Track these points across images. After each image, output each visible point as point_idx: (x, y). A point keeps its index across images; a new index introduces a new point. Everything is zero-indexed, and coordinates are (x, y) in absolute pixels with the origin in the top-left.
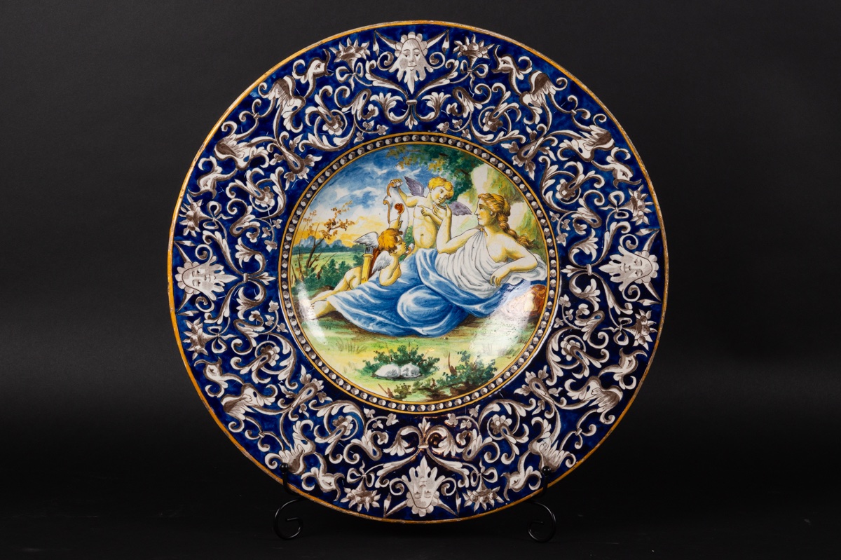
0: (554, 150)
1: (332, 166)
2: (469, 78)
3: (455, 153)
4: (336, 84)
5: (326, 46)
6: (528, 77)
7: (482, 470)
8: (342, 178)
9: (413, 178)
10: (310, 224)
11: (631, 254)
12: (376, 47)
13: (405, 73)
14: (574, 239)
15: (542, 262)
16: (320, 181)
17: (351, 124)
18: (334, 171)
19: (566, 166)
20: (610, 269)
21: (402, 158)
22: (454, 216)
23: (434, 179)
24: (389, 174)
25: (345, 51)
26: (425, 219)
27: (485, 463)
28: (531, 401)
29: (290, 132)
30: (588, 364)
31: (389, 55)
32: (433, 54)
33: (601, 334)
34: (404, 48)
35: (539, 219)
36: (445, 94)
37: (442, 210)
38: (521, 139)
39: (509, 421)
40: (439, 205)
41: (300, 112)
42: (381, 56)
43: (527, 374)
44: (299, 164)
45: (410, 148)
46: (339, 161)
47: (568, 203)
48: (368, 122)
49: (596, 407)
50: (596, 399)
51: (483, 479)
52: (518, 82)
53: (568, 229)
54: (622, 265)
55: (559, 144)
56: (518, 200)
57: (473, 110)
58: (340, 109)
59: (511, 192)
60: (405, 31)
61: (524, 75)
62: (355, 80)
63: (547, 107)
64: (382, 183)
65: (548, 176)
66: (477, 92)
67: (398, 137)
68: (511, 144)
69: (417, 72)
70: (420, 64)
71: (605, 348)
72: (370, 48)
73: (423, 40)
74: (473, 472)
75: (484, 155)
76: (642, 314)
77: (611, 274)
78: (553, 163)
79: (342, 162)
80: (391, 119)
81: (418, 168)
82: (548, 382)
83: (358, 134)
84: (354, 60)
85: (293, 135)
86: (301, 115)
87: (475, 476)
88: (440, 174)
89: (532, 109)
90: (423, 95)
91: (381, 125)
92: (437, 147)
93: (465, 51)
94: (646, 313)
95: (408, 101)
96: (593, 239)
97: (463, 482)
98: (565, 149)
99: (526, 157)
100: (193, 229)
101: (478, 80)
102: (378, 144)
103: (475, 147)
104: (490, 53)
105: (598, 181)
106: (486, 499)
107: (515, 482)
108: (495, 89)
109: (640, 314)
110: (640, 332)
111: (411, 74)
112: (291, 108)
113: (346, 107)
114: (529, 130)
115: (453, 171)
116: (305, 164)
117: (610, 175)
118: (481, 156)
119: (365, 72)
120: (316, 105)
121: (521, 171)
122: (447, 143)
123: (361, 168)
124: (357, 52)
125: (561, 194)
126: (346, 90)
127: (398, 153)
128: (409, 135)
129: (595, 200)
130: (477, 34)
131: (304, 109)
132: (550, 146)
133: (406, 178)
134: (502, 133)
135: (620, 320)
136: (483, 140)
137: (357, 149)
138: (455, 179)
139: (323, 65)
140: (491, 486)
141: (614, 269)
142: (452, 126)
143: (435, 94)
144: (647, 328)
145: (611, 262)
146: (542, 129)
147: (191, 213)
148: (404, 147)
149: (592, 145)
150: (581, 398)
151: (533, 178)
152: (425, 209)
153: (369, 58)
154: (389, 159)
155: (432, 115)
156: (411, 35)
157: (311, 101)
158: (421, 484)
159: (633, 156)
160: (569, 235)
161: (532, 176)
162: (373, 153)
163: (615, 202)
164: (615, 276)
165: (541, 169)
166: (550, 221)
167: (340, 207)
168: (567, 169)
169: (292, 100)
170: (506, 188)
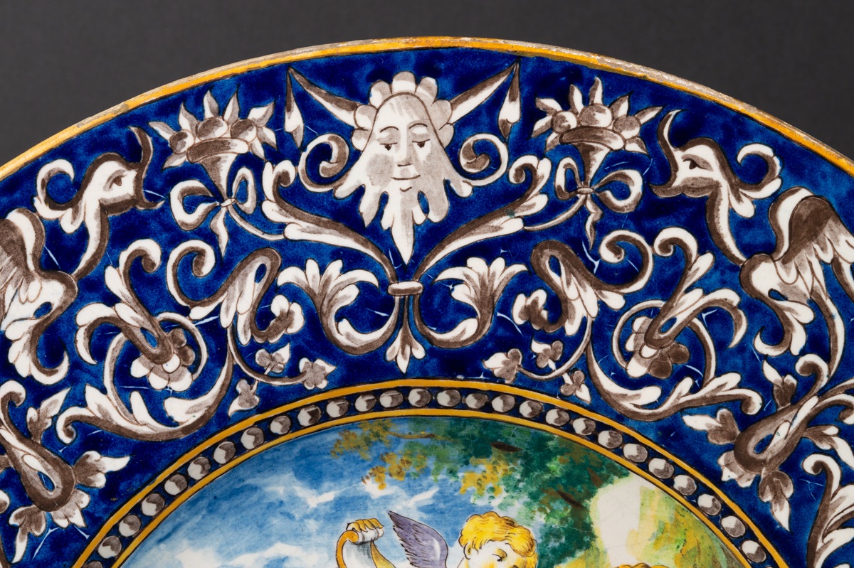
1: (162, 484)
2: (583, 213)
3: (540, 442)
4: (171, 235)
5: (139, 118)
6: (766, 208)
8: (198, 519)
9: (416, 516)
12: (294, 121)
13: (384, 199)
16: (125, 530)
17: (218, 356)
18: (170, 499)
21: (381, 459)
23: (477, 519)
24: (342, 505)
25: (198, 133)
29: (29, 382)
31: (334, 146)
32: (470, 141)
34: (381, 123)
36: (508, 264)
38: (745, 401)
41: (59, 320)
42: (311, 146)
44: (56, 480)
45: (404, 428)
46: (183, 470)
48: (272, 349)
52: (739, 224)
57: (594, 311)
58: (185, 312)
60: (384, 68)
61: (755, 202)
62: (229, 222)
63: (829, 303)
64: (320, 532)
65: (834, 516)
66: (607, 255)
67: (364, 394)
68: (714, 415)
69: (421, 197)
70: (430, 171)
72: (276, 122)
73: (441, 96)
75: (630, 450)
79: (195, 471)
80: (342, 340)
81: (430, 486)
83: (242, 386)
84: (228, 160)
85: (38, 393)
86: (64, 328)
88: (495, 503)
89: (781, 309)
90: (440, 267)
91: (313, 359)
92: (486, 424)
93: (568, 130)
95: (395, 286)
99: (762, 457)
101: (610, 220)
102: (304, 418)
103: (601, 427)
104: (649, 134)
108: (664, 246)
111: (403, 202)
112: (30, 309)
113: (203, 304)
114: (771, 374)
115: (534, 497)
116: (77, 481)
118: (619, 452)
119: (261, 197)
120: (111, 300)
121: (748, 500)
122: (515, 412)
123: (254, 489)
124: (234, 135)
126: (201, 253)
127: (368, 442)
128: (397, 389)
130: (605, 75)
131: (71, 311)
132: (839, 422)
133: (394, 516)
134: (687, 383)
136: (628, 405)
137: (240, 433)
138: (540, 519)
139: (130, 176)
142: (530, 362)
143: (476, 264)
146: (814, 370)
148: (384, 424)
151: (785, 525)
153: (274, 155)
154: (340, 461)
155: (467, 329)
156: (403, 82)
157: (94, 289)
161: (782, 515)
162: (291, 443)
165: (811, 495)
169: (36, 284)
170: (698, 550)
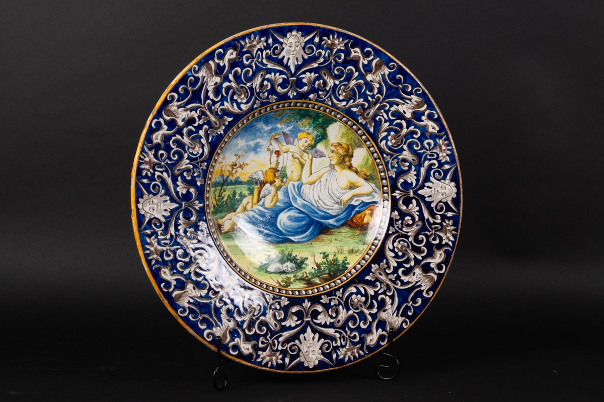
0: (387, 112)
2: (331, 63)
3: (319, 115)
4: (243, 66)
5: (238, 40)
6: (370, 62)
7: (348, 333)
8: (243, 133)
9: (288, 132)
10: (221, 166)
11: (438, 182)
12: (270, 41)
13: (289, 59)
14: (400, 173)
15: (377, 189)
17: (252, 95)
18: (239, 127)
19: (395, 123)
20: (425, 192)
21: (282, 119)
22: (314, 159)
23: (301, 133)
24: (272, 130)
25: (250, 43)
26: (294, 161)
27: (349, 328)
28: (377, 284)
29: (212, 100)
30: (413, 257)
31: (279, 47)
32: (308, 46)
33: (421, 237)
34: (289, 42)
35: (375, 159)
36: (315, 74)
37: (306, 155)
38: (364, 105)
39: (363, 299)
40: (304, 151)
41: (219, 86)
42: (274, 47)
43: (373, 265)
44: (218, 123)
45: (288, 112)
46: (243, 121)
47: (396, 148)
48: (263, 93)
49: (420, 286)
50: (419, 281)
51: (350, 340)
52: (364, 65)
53: (396, 166)
54: (433, 189)
55: (390, 108)
56: (359, 146)
57: (333, 85)
58: (245, 84)
59: (355, 141)
60: (290, 29)
61: (368, 61)
62: (255, 64)
63: (382, 83)
64: (267, 136)
65: (383, 130)
66: (336, 72)
67: (282, 103)
68: (357, 108)
69: (297, 58)
70: (299, 53)
71: (423, 246)
72: (266, 41)
73: (302, 36)
74: (342, 335)
75: (339, 116)
76: (447, 222)
77: (425, 196)
78: (386, 121)
79: (245, 121)
80: (279, 91)
81: (292, 125)
82: (387, 271)
83: (257, 101)
84: (256, 50)
85: (214, 103)
86: (220, 88)
87: (344, 337)
89: (372, 84)
90: (300, 75)
91: (272, 95)
92: (306, 110)
93: (329, 44)
94: (449, 221)
95: (290, 79)
96: (413, 172)
97: (336, 342)
98: (394, 111)
99: (368, 117)
100: (149, 170)
101: (337, 64)
102: (268, 109)
103: (333, 111)
104: (346, 45)
105: (416, 133)
106: (353, 353)
107: (371, 340)
108: (348, 70)
109: (445, 222)
110: (446, 234)
111: (293, 60)
112: (213, 83)
113: (249, 83)
114: (370, 99)
115: (314, 127)
116: (222, 123)
117: (424, 129)
118: (336, 116)
119: (262, 58)
120: (230, 81)
121: (364, 126)
122: (314, 108)
123: (255, 126)
124: (258, 44)
125: (391, 142)
126: (249, 71)
127: (280, 115)
129: (414, 146)
130: (338, 32)
131: (221, 84)
132: (384, 109)
133: (283, 132)
134: (352, 101)
135: (433, 227)
136: (339, 106)
137: (255, 113)
138: (316, 132)
139: (235, 53)
140: (355, 344)
141: (427, 192)
142: (319, 96)
143: (308, 74)
144: (450, 231)
145: (425, 188)
146: (379, 98)
147: (147, 159)
148: (284, 110)
149: (412, 109)
150: (410, 280)
151: (372, 132)
152: (295, 154)
153: (266, 48)
154: (273, 119)
155: (306, 88)
156: (294, 33)
157: (226, 79)
158: (308, 345)
159: (439, 116)
160: (397, 170)
161: (372, 130)
163: (427, 147)
164: (428, 197)
165: (378, 125)
166: (384, 161)
167: (239, 153)
168: (395, 125)
169: (214, 78)
170: (351, 139)
